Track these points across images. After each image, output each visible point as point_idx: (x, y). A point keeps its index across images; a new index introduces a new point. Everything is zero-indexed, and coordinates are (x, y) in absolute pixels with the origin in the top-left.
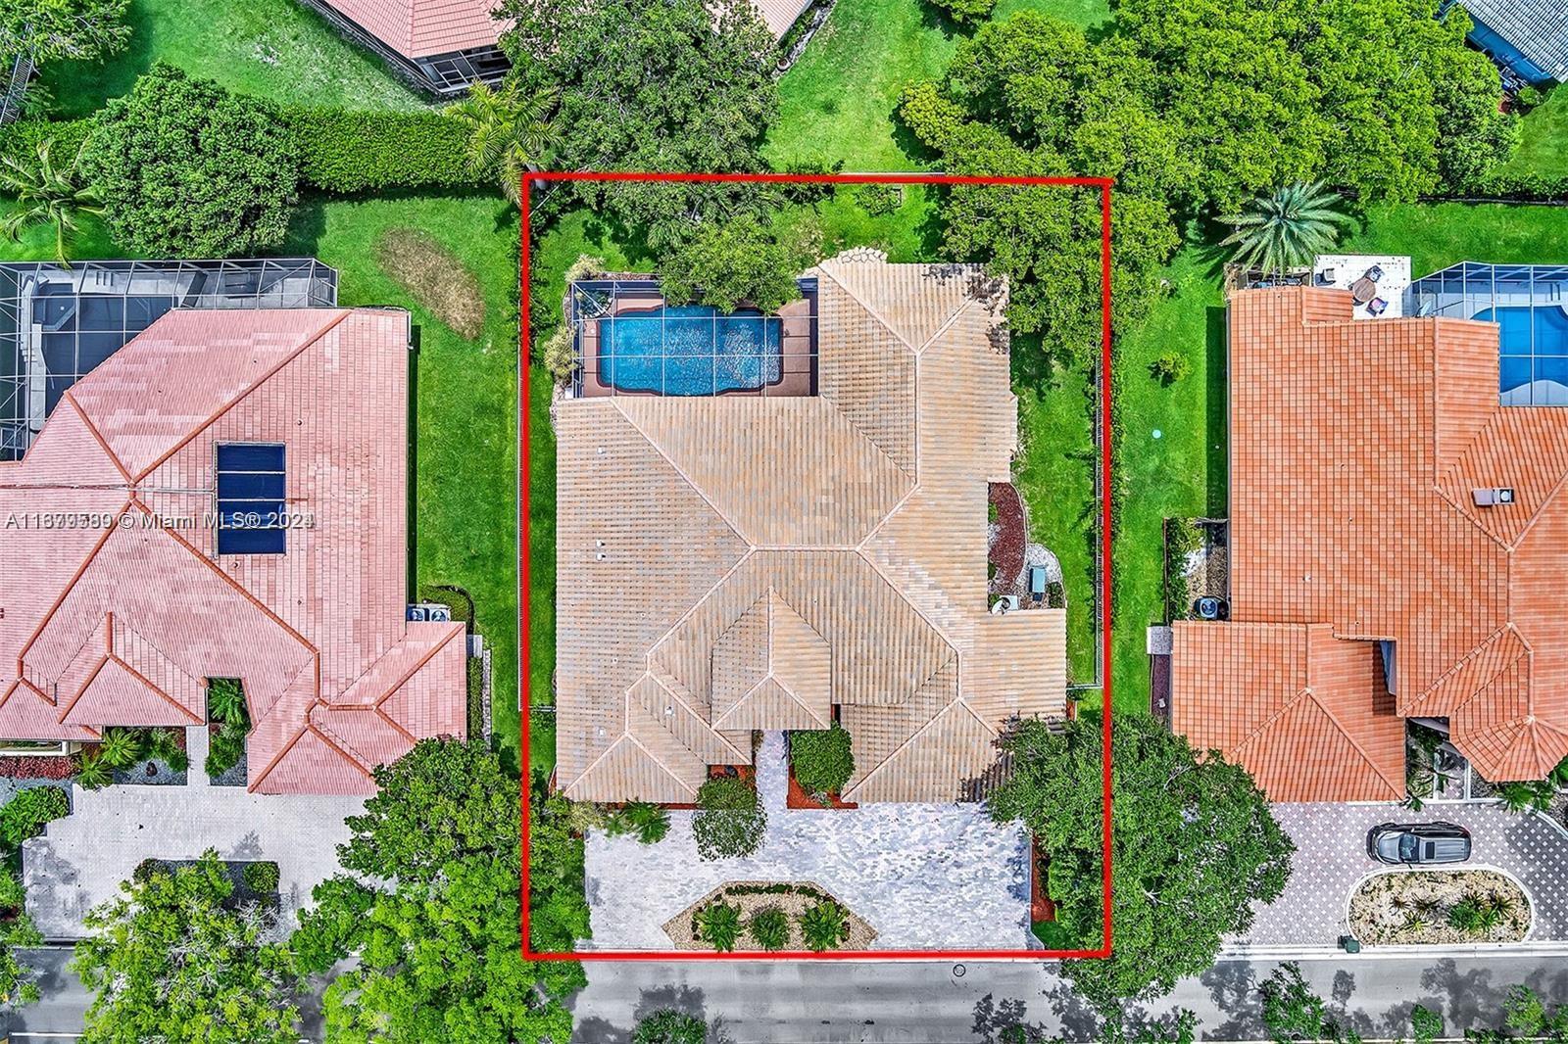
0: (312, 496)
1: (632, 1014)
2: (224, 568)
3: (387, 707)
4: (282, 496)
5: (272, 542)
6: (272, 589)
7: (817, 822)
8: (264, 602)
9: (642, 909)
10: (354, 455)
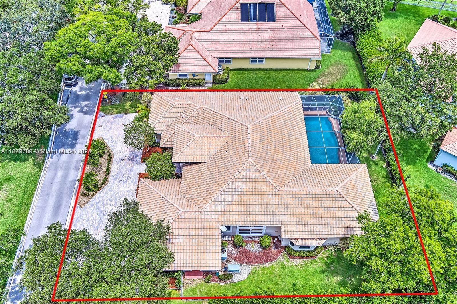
0: (259, 29)
1: (71, 128)
2: (236, 5)
3: (190, 48)
4: (259, 21)
5: (244, 18)
6: (229, 18)
7: (132, 183)
8: (226, 16)
9: (108, 130)
10: (273, 43)
